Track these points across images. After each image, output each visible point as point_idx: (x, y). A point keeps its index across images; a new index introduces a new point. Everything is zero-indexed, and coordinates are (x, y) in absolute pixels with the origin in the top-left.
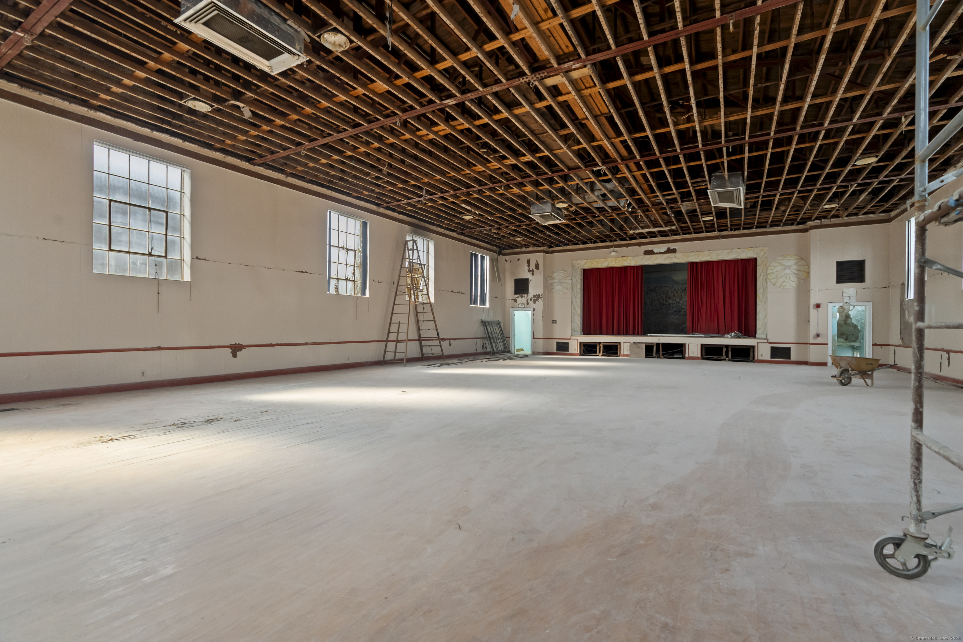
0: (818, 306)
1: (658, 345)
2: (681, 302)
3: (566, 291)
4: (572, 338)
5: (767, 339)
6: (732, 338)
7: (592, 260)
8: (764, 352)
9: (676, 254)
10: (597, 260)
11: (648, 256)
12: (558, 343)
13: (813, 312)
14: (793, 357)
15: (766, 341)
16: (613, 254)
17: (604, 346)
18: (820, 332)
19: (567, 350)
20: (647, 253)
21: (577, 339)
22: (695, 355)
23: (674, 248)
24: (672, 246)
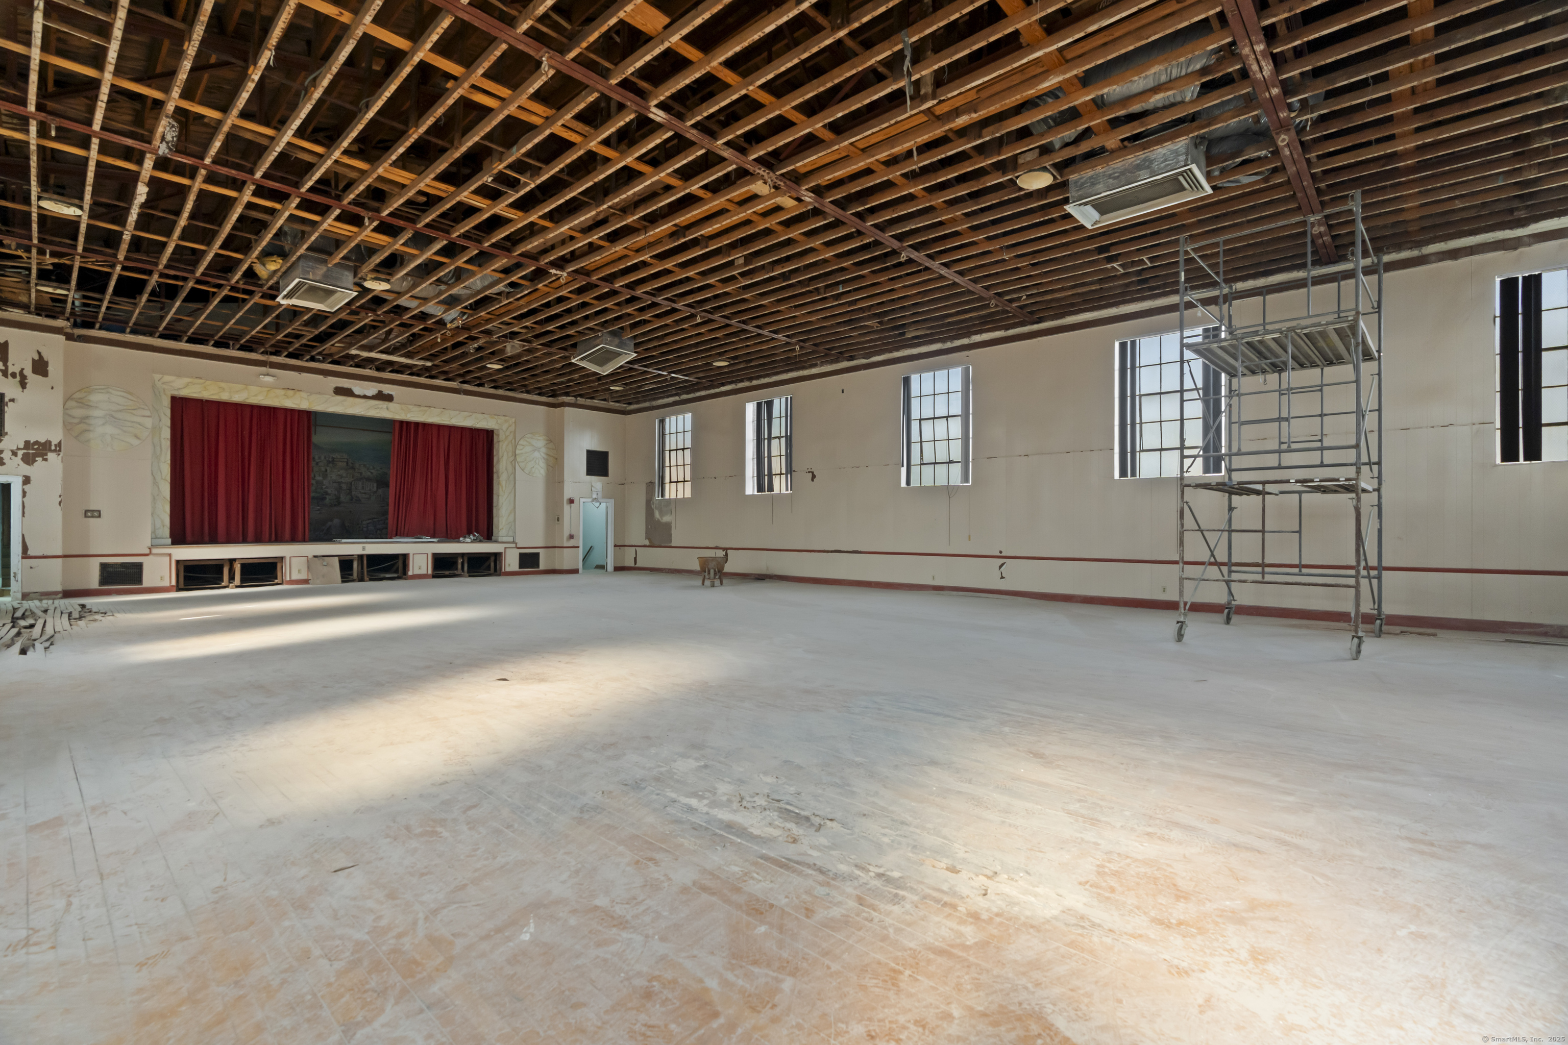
0: (571, 501)
1: (361, 557)
2: (325, 482)
3: (135, 442)
4: (154, 551)
5: (514, 542)
6: (472, 542)
7: (208, 382)
8: (511, 562)
9: (391, 405)
10: (223, 385)
11: (340, 398)
12: (104, 566)
13: (566, 507)
14: (542, 566)
15: (514, 545)
16: (268, 379)
17: (244, 566)
18: (573, 533)
19: (139, 580)
20: (339, 391)
21: (170, 555)
22: (423, 571)
23: (390, 393)
24: (387, 389)
